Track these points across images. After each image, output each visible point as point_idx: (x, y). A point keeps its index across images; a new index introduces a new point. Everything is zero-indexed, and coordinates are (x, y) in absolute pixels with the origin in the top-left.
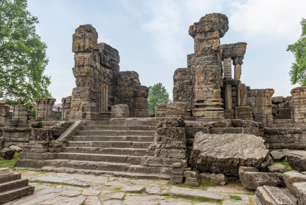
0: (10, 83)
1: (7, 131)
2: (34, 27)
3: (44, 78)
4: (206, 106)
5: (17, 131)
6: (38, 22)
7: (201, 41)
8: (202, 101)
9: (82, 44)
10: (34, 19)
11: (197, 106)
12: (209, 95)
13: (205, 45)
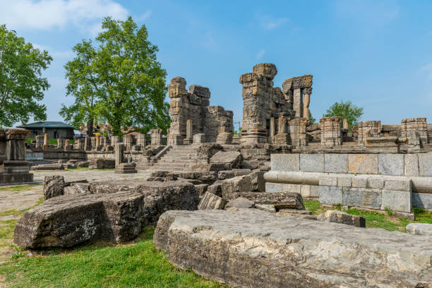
0: (138, 112)
1: (134, 153)
2: (155, 56)
3: (166, 104)
4: (248, 134)
5: (139, 153)
6: (157, 51)
7: (245, 88)
8: (246, 131)
9: (174, 92)
10: (154, 48)
11: (243, 135)
12: (250, 126)
13: (248, 91)
